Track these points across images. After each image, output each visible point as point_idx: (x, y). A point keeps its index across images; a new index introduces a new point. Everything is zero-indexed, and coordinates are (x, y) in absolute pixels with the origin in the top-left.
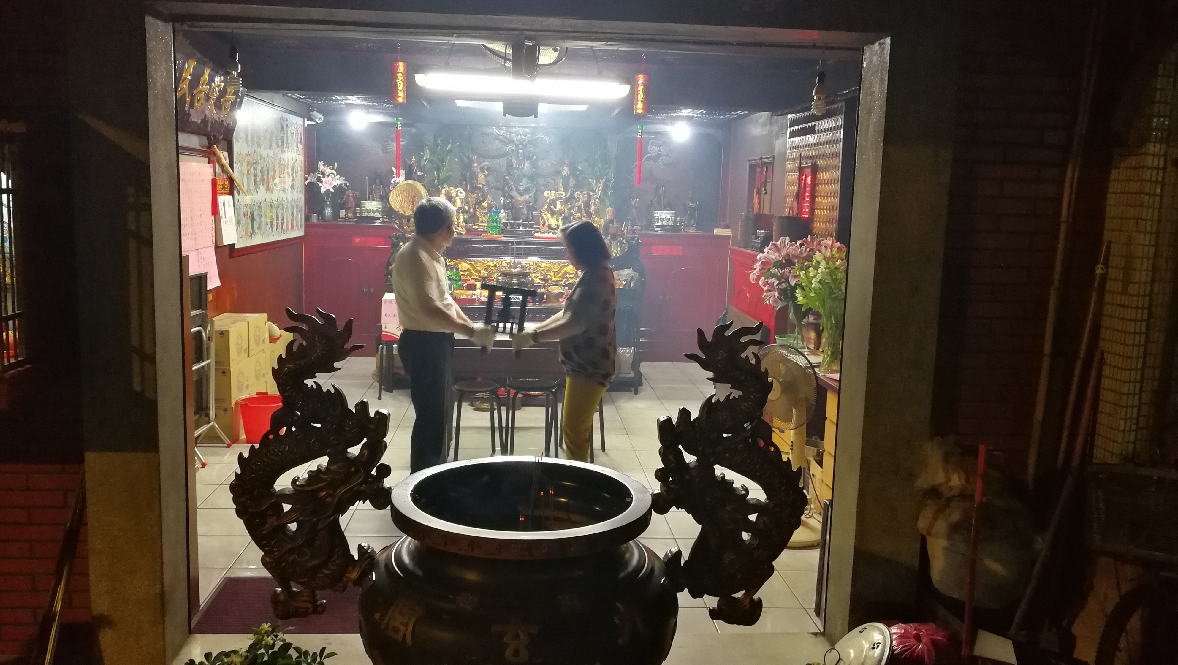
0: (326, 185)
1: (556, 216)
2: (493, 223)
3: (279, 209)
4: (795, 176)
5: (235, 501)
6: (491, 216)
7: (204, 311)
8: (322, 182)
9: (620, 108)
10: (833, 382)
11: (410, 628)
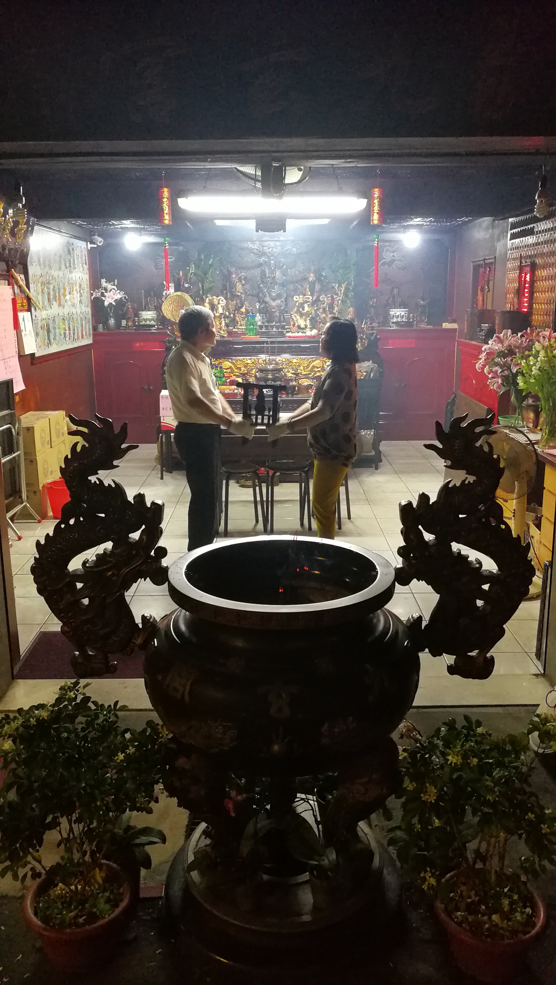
0: (108, 299)
1: (304, 317)
2: (250, 326)
3: (70, 322)
4: (515, 274)
5: (36, 581)
6: (248, 320)
7: (13, 411)
8: (105, 297)
9: (359, 220)
10: (551, 457)
11: (188, 688)
